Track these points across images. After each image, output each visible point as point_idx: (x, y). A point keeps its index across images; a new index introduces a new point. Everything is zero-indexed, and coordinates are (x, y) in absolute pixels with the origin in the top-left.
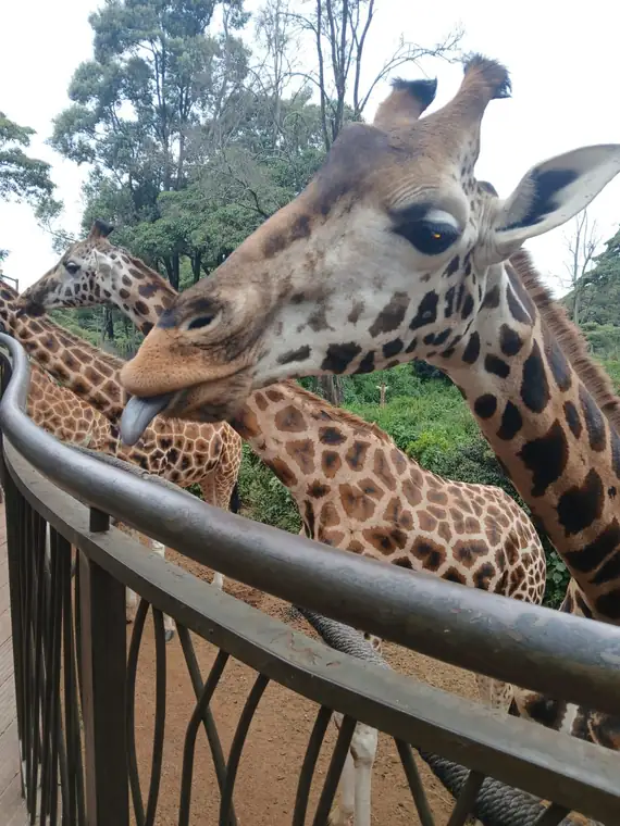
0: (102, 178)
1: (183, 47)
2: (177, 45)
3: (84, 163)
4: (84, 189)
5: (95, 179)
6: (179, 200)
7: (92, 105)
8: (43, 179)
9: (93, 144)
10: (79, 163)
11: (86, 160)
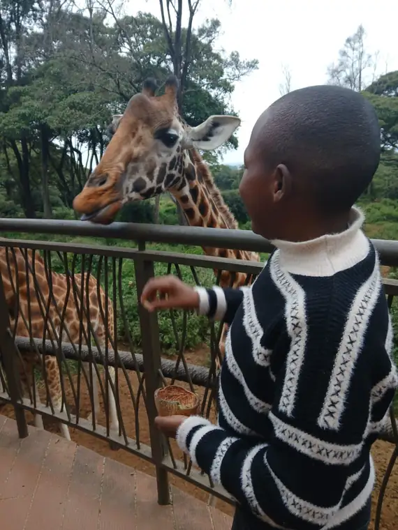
6: (27, 93)
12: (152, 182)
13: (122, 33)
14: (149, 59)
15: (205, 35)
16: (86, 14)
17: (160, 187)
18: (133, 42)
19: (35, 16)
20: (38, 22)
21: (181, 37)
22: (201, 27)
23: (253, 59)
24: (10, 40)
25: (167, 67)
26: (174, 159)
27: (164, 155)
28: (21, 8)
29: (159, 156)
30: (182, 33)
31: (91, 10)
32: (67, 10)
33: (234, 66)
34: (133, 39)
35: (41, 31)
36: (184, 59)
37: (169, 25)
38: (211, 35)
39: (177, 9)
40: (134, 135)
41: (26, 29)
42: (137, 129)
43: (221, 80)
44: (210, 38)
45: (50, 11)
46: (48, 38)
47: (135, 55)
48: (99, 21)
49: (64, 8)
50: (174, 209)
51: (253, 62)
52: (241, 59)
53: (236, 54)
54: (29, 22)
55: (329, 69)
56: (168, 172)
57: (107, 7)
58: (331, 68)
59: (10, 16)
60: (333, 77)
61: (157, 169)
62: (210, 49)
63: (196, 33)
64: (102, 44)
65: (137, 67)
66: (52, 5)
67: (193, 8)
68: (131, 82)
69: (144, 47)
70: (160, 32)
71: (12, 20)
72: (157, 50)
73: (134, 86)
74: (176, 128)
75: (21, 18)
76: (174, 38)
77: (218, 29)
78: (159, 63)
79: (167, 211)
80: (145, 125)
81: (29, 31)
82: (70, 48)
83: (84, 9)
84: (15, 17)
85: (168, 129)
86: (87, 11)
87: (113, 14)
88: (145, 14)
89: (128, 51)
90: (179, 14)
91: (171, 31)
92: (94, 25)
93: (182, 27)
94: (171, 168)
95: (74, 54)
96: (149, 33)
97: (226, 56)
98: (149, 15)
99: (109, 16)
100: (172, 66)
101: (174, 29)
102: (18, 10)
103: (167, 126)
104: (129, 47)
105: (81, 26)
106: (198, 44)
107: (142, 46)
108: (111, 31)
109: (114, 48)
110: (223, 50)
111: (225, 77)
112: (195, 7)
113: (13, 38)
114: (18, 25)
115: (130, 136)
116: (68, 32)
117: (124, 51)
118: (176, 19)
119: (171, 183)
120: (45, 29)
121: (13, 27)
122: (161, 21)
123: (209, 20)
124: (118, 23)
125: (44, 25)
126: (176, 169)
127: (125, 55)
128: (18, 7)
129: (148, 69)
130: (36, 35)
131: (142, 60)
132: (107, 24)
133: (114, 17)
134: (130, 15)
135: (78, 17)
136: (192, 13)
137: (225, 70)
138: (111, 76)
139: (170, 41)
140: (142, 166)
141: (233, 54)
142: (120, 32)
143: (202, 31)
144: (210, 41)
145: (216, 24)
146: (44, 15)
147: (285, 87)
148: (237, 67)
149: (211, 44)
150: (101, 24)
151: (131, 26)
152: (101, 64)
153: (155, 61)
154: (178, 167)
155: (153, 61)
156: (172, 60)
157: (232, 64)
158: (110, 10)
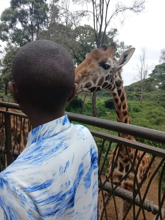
0: (11, 46)
1: (40, 6)
2: (38, 5)
3: (5, 41)
4: (5, 49)
5: (9, 46)
7: (8, 23)
9: (8, 35)
10: (3, 41)
12: (95, 84)
13: (78, 32)
14: (87, 43)
15: (111, 35)
16: (65, 24)
17: (99, 88)
18: (81, 36)
19: (45, 24)
20: (46, 26)
21: (101, 35)
22: (109, 31)
23: (130, 45)
24: (34, 32)
25: (94, 46)
26: (108, 76)
27: (103, 73)
28: (40, 21)
29: (100, 73)
30: (101, 33)
31: (67, 23)
32: (57, 22)
33: (122, 47)
34: (81, 35)
35: (47, 30)
36: (101, 43)
37: (96, 30)
38: (113, 35)
39: (100, 24)
40: (89, 64)
41: (41, 29)
42: (91, 62)
43: (116, 53)
44: (113, 36)
45: (51, 22)
46: (49, 32)
47: (82, 41)
48: (69, 27)
49: (56, 21)
50: (91, 103)
51: (130, 46)
52: (125, 45)
53: (123, 43)
54: (42, 26)
55: (162, 51)
56: (104, 81)
57: (73, 22)
58: (163, 51)
59: (35, 23)
60: (163, 55)
61: (99, 79)
62: (112, 40)
63: (107, 34)
64: (69, 36)
65: (82, 46)
66: (52, 20)
67: (107, 24)
68: (79, 51)
69: (86, 38)
70: (93, 33)
71: (36, 25)
72: (91, 39)
73: (80, 53)
74: (109, 62)
75: (40, 25)
76: (98, 35)
77: (116, 33)
78: (91, 44)
79: (88, 104)
80: (95, 60)
81: (42, 30)
82: (57, 37)
83: (64, 22)
84: (38, 24)
85: (105, 62)
86: (65, 23)
87: (75, 25)
88: (87, 25)
89: (79, 39)
90: (101, 26)
91: (97, 32)
92: (67, 28)
93: (102, 31)
94: (106, 80)
95: (58, 39)
96: (88, 33)
97: (118, 43)
98: (89, 26)
99: (73, 25)
100: (96, 46)
101: (98, 32)
102: (39, 22)
103: (105, 61)
104: (80, 38)
105: (62, 28)
106: (107, 38)
107: (85, 37)
108: (73, 31)
109: (74, 38)
110: (118, 41)
111: (117, 51)
112: (108, 24)
113: (36, 32)
114: (38, 27)
115: (88, 64)
116: (57, 31)
117: (78, 39)
118: (99, 28)
119: (106, 86)
120: (48, 29)
121: (37, 28)
122: (93, 28)
123: (113, 29)
124: (76, 28)
125: (48, 27)
126: (109, 81)
127: (78, 40)
128: (39, 20)
129: (87, 47)
130: (44, 31)
131: (84, 43)
132: (72, 29)
133: (75, 26)
134: (81, 25)
135: (61, 26)
136: (106, 26)
137: (118, 49)
138: (72, 49)
139: (96, 36)
140: (91, 77)
141: (121, 43)
142: (77, 31)
143: (110, 33)
144: (113, 37)
145: (116, 30)
146: (49, 24)
147: (142, 57)
148: (123, 48)
149: (113, 38)
150: (70, 29)
151: (81, 30)
152: (68, 44)
153: (90, 44)
154: (110, 80)
155: (89, 43)
156: (96, 43)
157: (121, 47)
158: (74, 23)
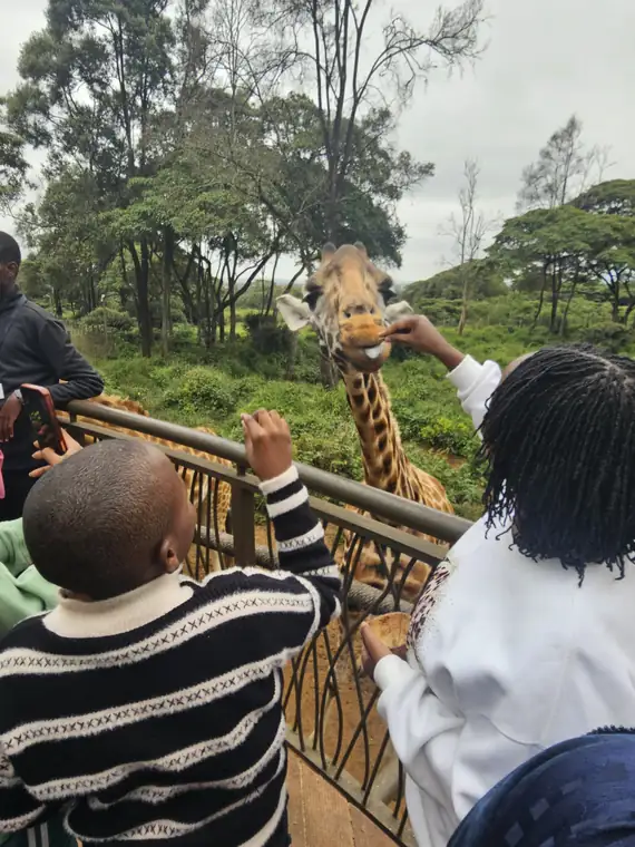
0: (61, 162)
1: (145, 27)
2: (139, 25)
3: (41, 147)
4: (44, 174)
5: (56, 163)
6: (151, 187)
7: (44, 86)
8: (14, 157)
9: (49, 127)
10: (36, 147)
11: (42, 143)
14: (299, 153)
15: (370, 128)
16: (229, 90)
18: (281, 130)
19: (165, 89)
20: (169, 96)
21: (340, 128)
22: (366, 117)
24: (134, 117)
25: (321, 163)
28: (149, 79)
30: (342, 123)
31: (234, 87)
32: (205, 85)
33: (403, 171)
34: (282, 126)
35: (172, 108)
37: (326, 112)
38: (378, 130)
39: (338, 95)
41: (154, 105)
43: (387, 184)
44: (377, 133)
45: (184, 84)
47: (283, 149)
48: (242, 100)
49: (201, 82)
51: (427, 166)
52: (412, 163)
53: (406, 155)
54: (157, 97)
55: (525, 174)
58: (528, 173)
59: (134, 88)
60: (529, 185)
62: (376, 144)
63: (359, 125)
66: (187, 77)
67: (358, 96)
69: (295, 139)
70: (316, 120)
71: (137, 93)
72: (309, 143)
75: (149, 91)
76: (331, 129)
77: (387, 123)
78: (312, 158)
81: (158, 108)
84: (142, 91)
86: (230, 86)
87: (259, 95)
88: (298, 96)
90: (340, 102)
91: (329, 120)
92: (237, 104)
93: (343, 116)
96: (301, 120)
97: (394, 156)
98: (304, 96)
100: (326, 163)
101: (333, 118)
102: (146, 82)
104: (276, 136)
107: (292, 135)
108: (257, 113)
109: (259, 136)
110: (392, 149)
111: (391, 180)
112: (361, 94)
113: (137, 116)
114: (145, 101)
118: (336, 107)
120: (177, 106)
121: (139, 102)
122: (317, 105)
123: (377, 111)
124: (264, 106)
125: (176, 101)
128: (146, 77)
130: (165, 113)
131: (291, 153)
132: (252, 105)
133: (261, 99)
134: (280, 96)
136: (357, 101)
137: (392, 173)
141: (402, 155)
143: (367, 124)
144: (377, 137)
145: (385, 115)
146: (177, 88)
147: (467, 193)
148: (406, 172)
149: (378, 140)
150: (246, 104)
155: (305, 155)
156: (327, 155)
157: (400, 168)
158: (256, 90)
